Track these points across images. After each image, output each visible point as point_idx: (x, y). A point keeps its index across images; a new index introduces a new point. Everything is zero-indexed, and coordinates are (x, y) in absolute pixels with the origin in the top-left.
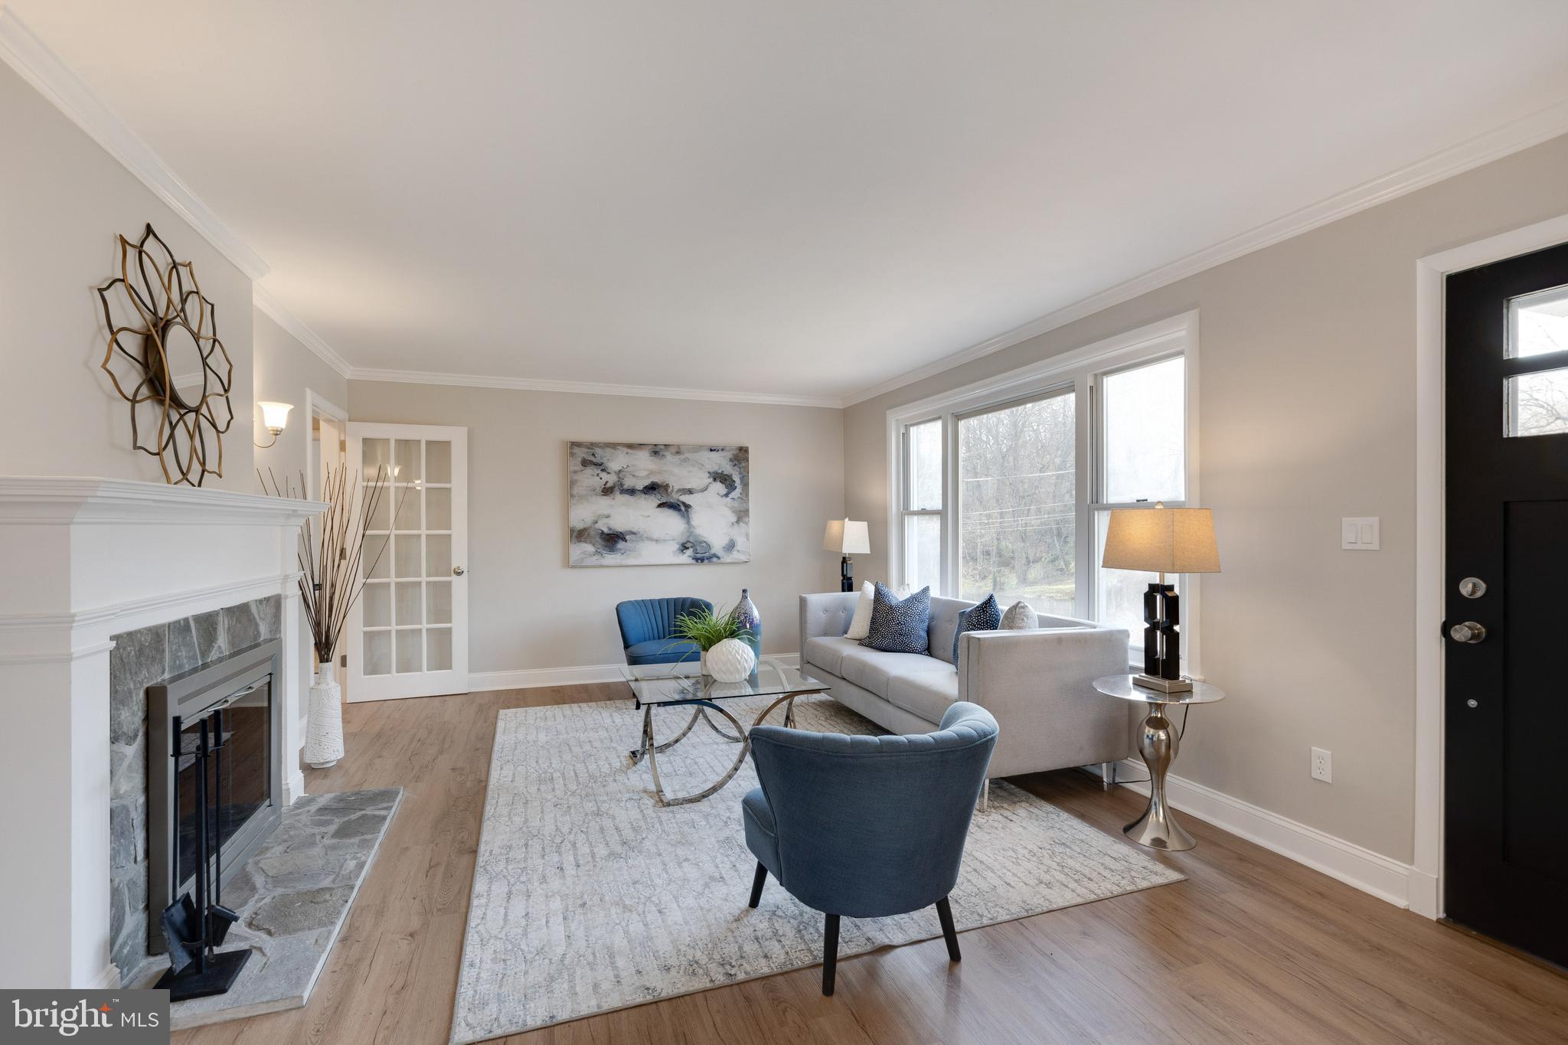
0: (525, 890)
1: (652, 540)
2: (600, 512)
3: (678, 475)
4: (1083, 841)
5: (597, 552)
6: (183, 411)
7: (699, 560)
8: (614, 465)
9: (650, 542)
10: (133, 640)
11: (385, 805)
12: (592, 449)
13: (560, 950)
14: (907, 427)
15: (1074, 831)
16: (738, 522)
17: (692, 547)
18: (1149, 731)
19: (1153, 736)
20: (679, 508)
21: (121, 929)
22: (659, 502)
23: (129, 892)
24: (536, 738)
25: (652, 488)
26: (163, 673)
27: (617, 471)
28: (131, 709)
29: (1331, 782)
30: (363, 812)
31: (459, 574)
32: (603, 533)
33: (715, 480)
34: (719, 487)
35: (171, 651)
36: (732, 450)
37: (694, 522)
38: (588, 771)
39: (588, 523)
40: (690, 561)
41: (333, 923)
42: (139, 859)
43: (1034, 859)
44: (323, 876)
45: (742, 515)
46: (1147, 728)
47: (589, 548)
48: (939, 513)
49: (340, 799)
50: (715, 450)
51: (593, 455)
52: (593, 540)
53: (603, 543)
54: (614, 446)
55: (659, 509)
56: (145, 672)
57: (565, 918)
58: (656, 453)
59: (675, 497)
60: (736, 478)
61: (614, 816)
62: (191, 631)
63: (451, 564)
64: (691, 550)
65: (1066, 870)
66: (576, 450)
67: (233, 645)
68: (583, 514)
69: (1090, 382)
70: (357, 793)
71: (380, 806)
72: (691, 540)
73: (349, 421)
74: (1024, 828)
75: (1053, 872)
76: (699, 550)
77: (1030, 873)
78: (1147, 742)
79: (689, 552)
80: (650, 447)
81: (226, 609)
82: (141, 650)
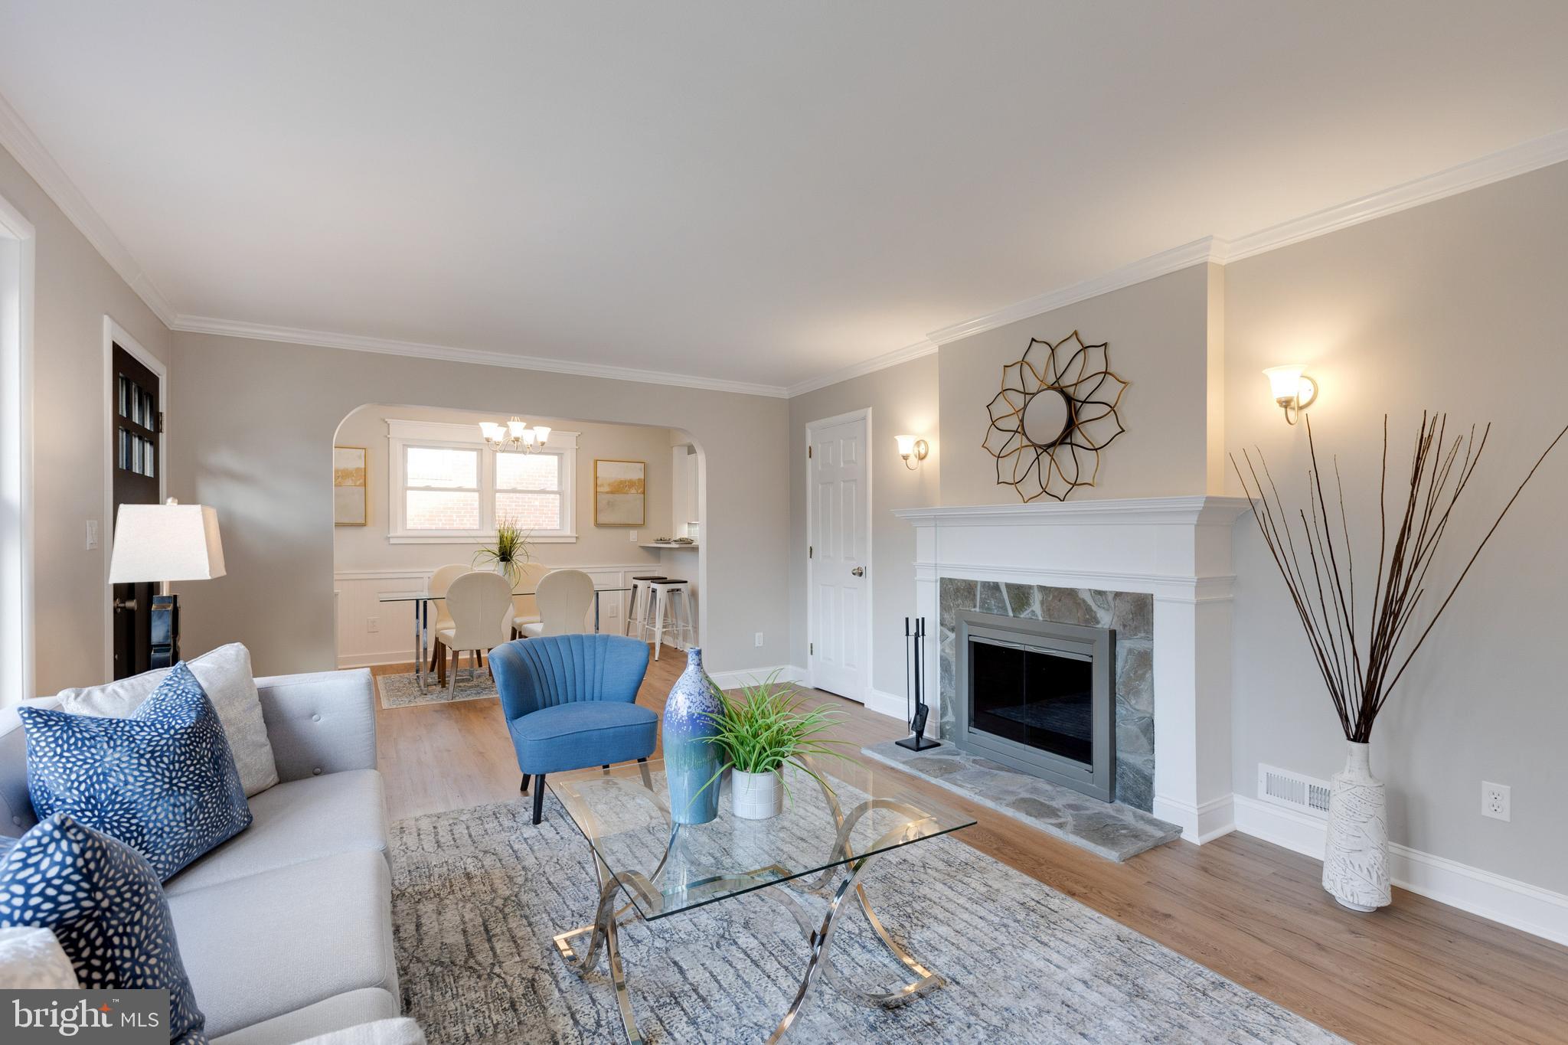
26: (975, 606)
35: (982, 598)
62: (1001, 591)
67: (1051, 615)
81: (1040, 586)
82: (957, 590)
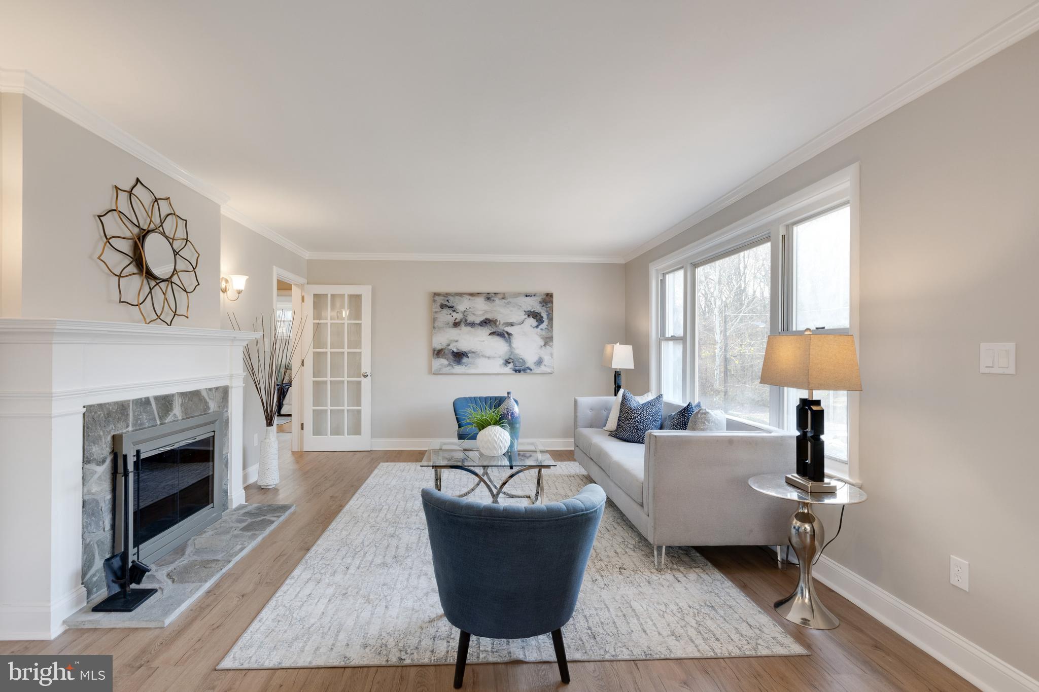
0: (319, 578)
1: (485, 357)
2: (452, 338)
3: (503, 313)
4: (731, 607)
5: (449, 365)
6: (158, 281)
7: (517, 371)
8: (461, 307)
9: (484, 358)
10: (102, 409)
11: (278, 514)
12: (447, 297)
13: (312, 621)
14: (664, 275)
15: (729, 598)
16: (545, 345)
17: (513, 362)
18: (796, 523)
19: (799, 528)
20: (505, 336)
21: (91, 567)
22: (491, 332)
23: (98, 547)
24: (390, 482)
25: (486, 322)
26: (127, 427)
27: (463, 311)
28: (101, 446)
29: (968, 591)
30: (265, 517)
31: (366, 376)
32: (453, 352)
33: (529, 316)
34: (532, 321)
35: (134, 416)
36: (541, 295)
37: (514, 345)
38: (405, 507)
39: (444, 345)
40: (512, 372)
41: (206, 581)
42: (106, 529)
43: (679, 615)
44: (220, 553)
45: (548, 340)
46: (795, 521)
47: (444, 361)
48: (682, 339)
49: (259, 508)
50: (529, 296)
51: (448, 301)
52: (447, 357)
53: (453, 359)
54: (460, 295)
55: (490, 336)
56: (112, 426)
57: (329, 601)
58: (488, 298)
59: (501, 328)
60: (544, 315)
61: (400, 538)
62: (151, 405)
63: (361, 370)
64: (512, 364)
65: (701, 628)
66: (437, 298)
67: (186, 413)
68: (440, 340)
69: (782, 231)
70: (269, 506)
71: (276, 515)
72: (512, 357)
73: (308, 284)
74: (686, 589)
75: (689, 629)
76: (517, 364)
77: (669, 625)
78: (793, 531)
79: (511, 365)
80: (485, 295)
81: (181, 393)
82: (109, 414)
